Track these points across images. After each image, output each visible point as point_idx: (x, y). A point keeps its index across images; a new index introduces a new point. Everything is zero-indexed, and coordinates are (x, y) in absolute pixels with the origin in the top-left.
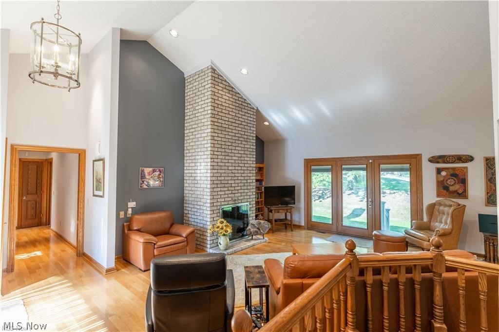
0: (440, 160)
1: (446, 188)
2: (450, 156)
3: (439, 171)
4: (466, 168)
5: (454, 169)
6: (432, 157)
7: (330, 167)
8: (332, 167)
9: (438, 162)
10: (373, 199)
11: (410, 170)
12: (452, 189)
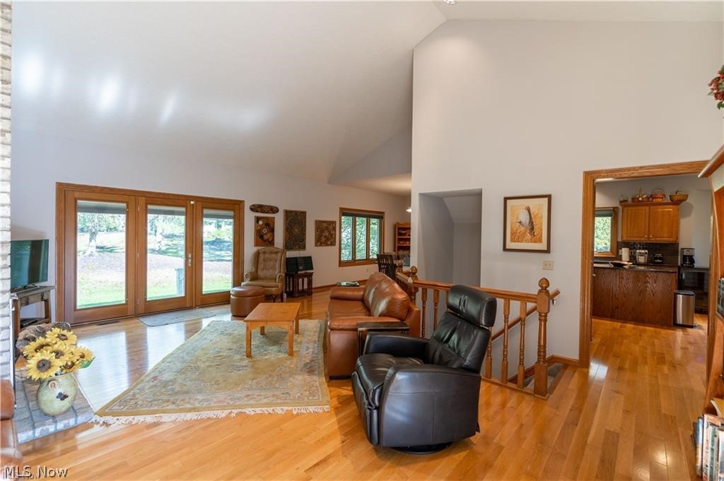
0: (259, 209)
1: (262, 237)
2: (266, 206)
3: (258, 219)
4: (274, 218)
5: (267, 218)
6: (253, 205)
7: (125, 205)
8: (127, 206)
9: (257, 211)
10: (194, 254)
11: (234, 217)
12: (265, 237)
